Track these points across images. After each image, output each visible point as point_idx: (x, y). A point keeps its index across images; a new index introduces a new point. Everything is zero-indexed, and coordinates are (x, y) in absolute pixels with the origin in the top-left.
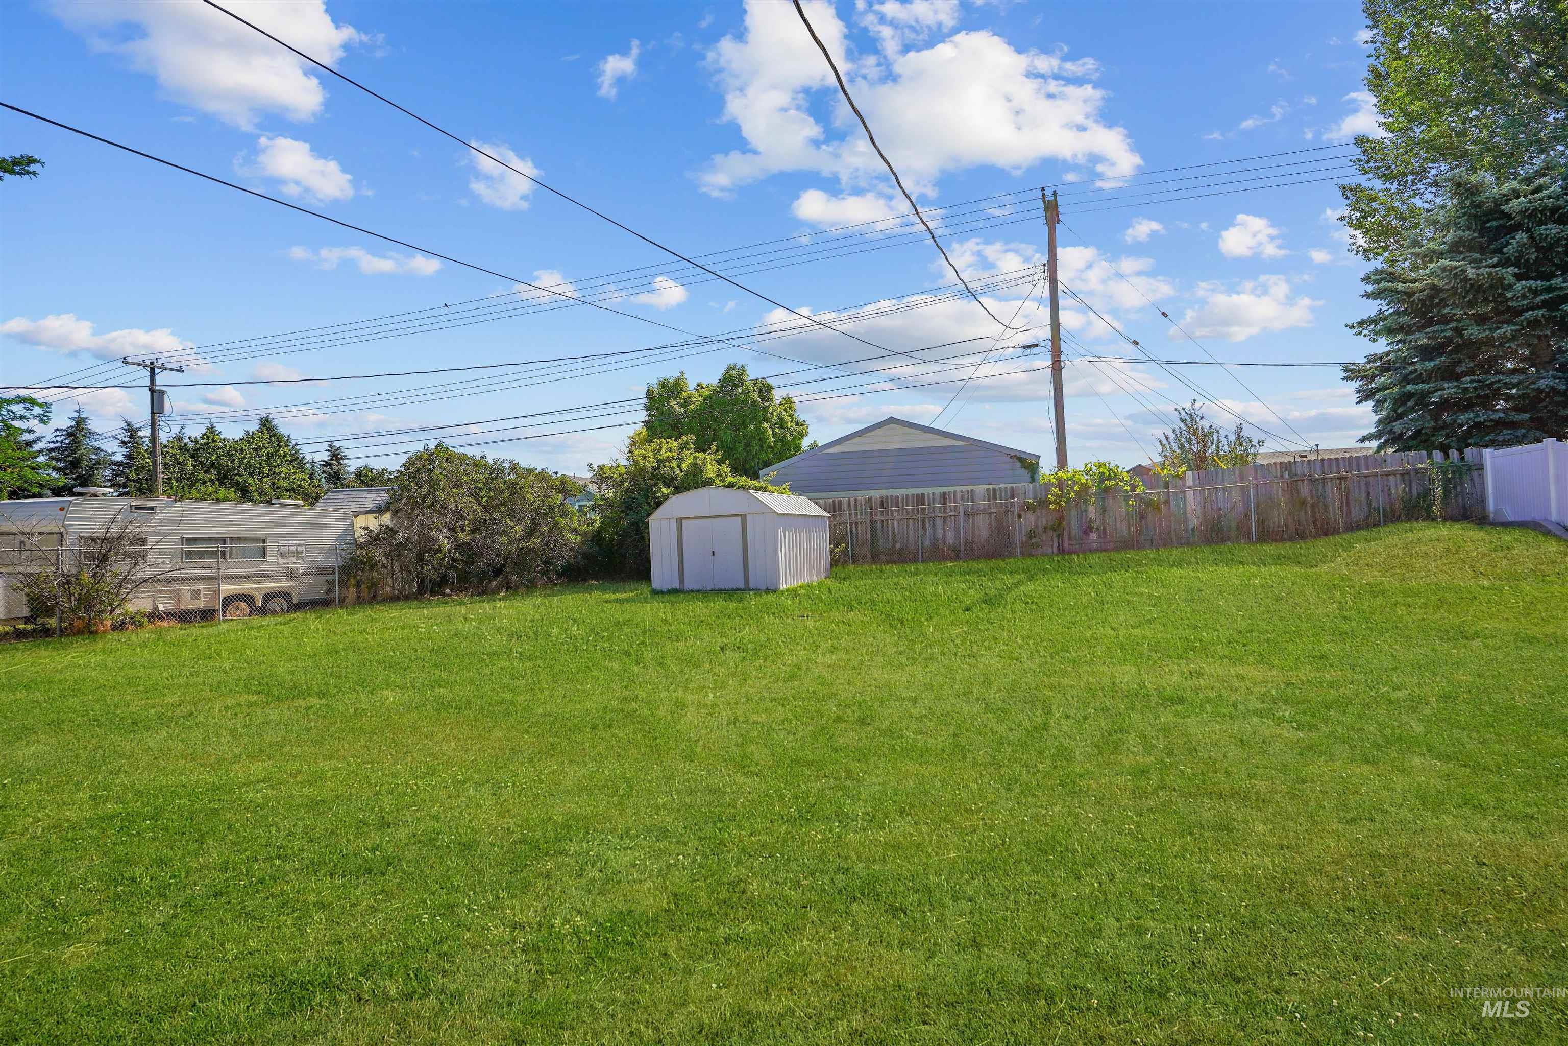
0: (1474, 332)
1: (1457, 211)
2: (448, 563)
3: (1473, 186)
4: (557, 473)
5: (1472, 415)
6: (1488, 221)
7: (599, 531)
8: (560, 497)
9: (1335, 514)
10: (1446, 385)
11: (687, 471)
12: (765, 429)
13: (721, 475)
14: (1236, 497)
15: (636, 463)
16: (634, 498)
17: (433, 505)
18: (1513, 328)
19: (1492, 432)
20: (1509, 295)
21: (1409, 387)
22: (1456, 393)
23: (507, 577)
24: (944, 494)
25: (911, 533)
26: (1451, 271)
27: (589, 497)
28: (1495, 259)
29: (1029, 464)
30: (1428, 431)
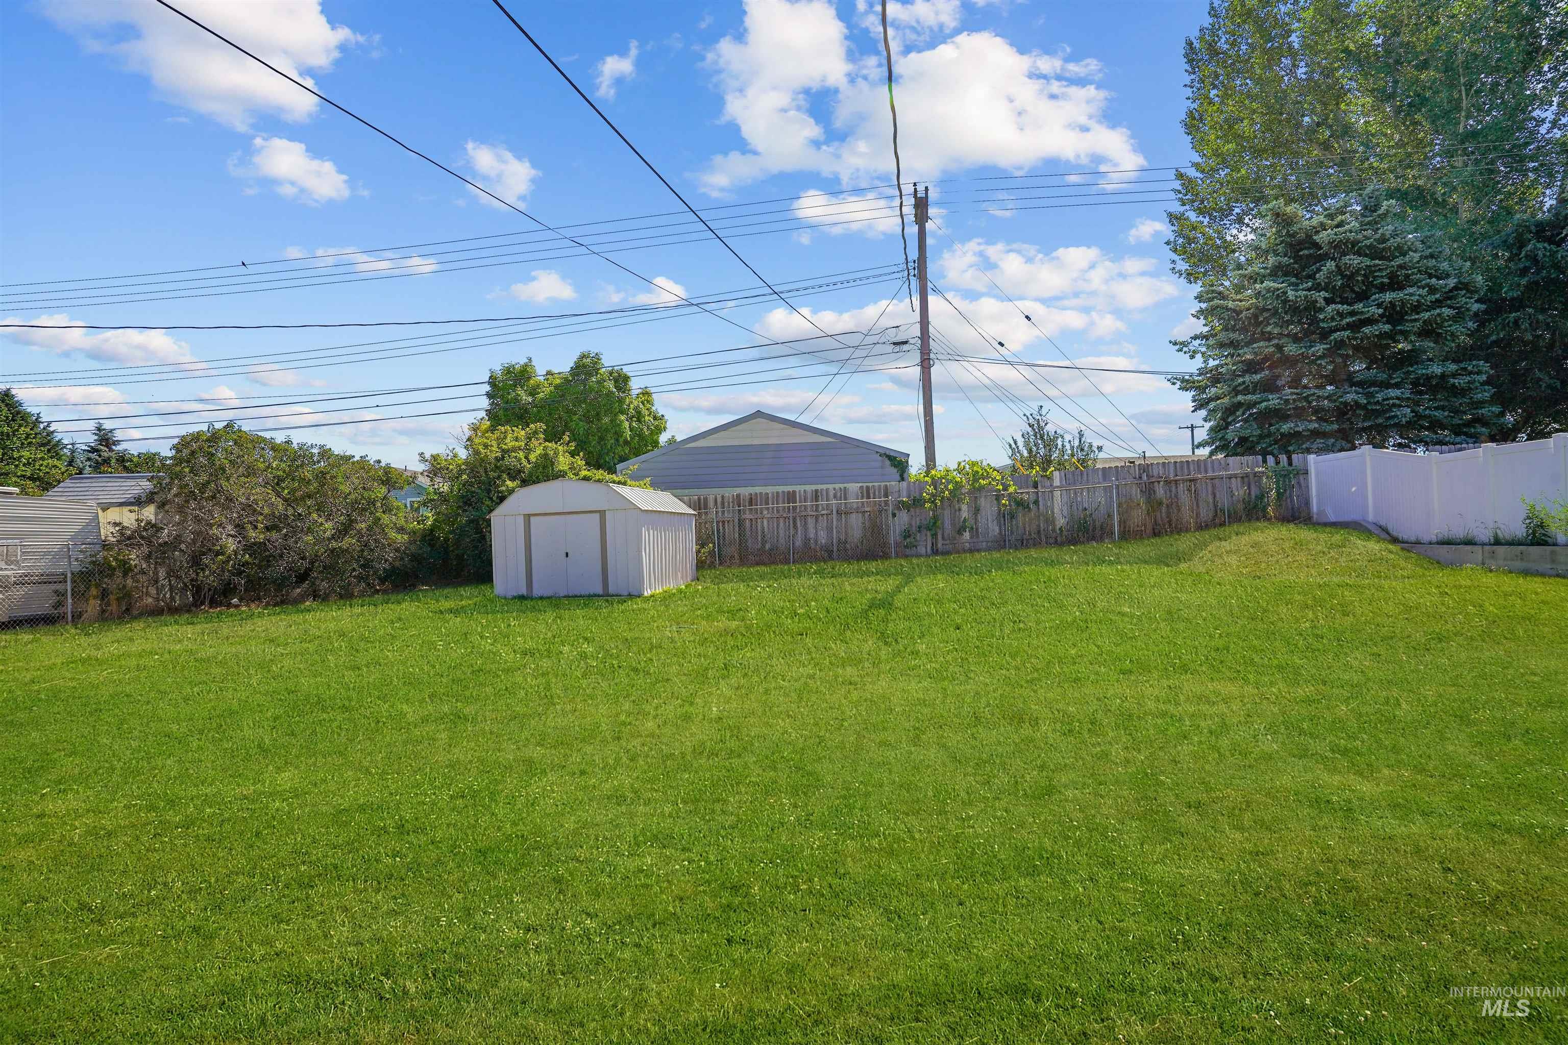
0: (1291, 349)
1: (1276, 239)
2: (233, 566)
3: (1289, 217)
4: (379, 462)
5: (1292, 425)
6: (1301, 250)
7: (432, 530)
8: (384, 490)
9: (1187, 515)
10: (1270, 397)
11: (536, 463)
12: (622, 422)
13: (575, 469)
14: (1100, 498)
15: (477, 453)
16: (474, 492)
17: (214, 497)
18: (1325, 346)
19: (1308, 440)
20: (1321, 317)
21: (1240, 398)
22: (1279, 404)
23: (314, 584)
24: (816, 491)
25: (781, 532)
26: (1274, 292)
27: (420, 490)
28: (1310, 284)
29: (899, 462)
30: (1255, 439)
